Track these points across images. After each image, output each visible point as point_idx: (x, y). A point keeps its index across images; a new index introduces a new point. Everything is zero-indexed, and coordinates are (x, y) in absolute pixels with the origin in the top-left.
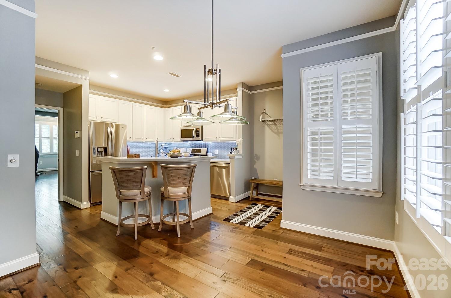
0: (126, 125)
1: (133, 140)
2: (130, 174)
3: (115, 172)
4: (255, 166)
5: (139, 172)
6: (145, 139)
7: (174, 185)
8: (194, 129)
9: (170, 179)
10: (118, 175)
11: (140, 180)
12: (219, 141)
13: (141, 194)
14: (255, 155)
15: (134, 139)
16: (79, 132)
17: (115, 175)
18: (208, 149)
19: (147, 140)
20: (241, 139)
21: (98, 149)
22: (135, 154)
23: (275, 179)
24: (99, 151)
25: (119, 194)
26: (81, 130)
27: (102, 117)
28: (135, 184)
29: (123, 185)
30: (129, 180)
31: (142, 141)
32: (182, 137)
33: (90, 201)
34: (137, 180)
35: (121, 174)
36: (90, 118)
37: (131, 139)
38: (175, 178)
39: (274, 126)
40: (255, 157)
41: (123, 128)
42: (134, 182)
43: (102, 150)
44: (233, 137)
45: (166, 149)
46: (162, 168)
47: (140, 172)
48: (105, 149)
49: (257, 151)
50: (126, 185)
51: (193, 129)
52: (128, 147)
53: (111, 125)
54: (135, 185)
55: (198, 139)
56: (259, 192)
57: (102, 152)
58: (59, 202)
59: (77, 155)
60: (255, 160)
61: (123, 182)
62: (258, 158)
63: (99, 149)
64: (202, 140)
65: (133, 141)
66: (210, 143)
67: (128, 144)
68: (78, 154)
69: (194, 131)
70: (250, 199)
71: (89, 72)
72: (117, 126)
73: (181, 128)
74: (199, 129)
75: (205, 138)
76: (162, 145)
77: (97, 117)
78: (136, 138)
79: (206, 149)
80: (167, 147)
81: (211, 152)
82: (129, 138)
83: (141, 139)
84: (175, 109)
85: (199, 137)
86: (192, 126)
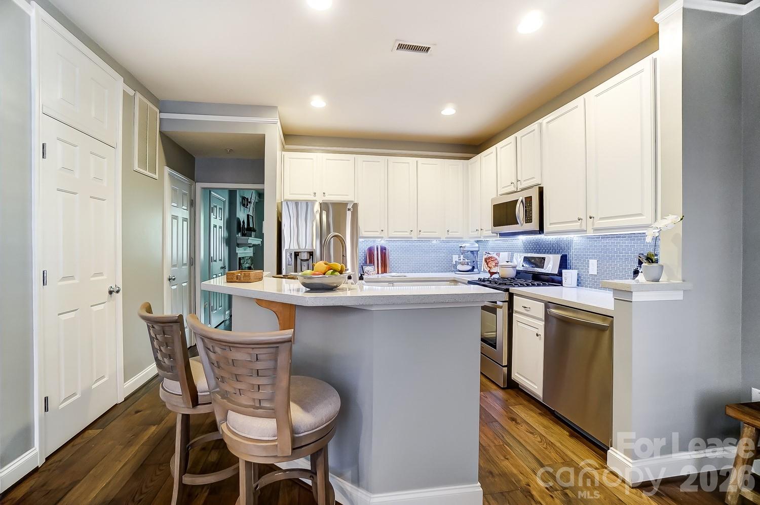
1: (390, 235)
6: (418, 232)
8: (520, 200)
15: (392, 234)
18: (564, 257)
19: (425, 235)
21: (296, 254)
24: (300, 258)
31: (411, 238)
32: (495, 225)
37: (384, 234)
41: (349, 210)
43: (304, 256)
44: (640, 215)
45: (473, 254)
51: (516, 201)
53: (322, 206)
55: (529, 227)
57: (305, 260)
63: (299, 255)
65: (390, 238)
66: (575, 238)
73: (492, 200)
74: (531, 197)
75: (548, 224)
76: (461, 247)
77: (315, 194)
78: (395, 232)
79: (558, 257)
80: (477, 249)
81: (576, 266)
82: (380, 231)
83: (407, 232)
84: (485, 157)
85: (531, 222)
86: (518, 190)
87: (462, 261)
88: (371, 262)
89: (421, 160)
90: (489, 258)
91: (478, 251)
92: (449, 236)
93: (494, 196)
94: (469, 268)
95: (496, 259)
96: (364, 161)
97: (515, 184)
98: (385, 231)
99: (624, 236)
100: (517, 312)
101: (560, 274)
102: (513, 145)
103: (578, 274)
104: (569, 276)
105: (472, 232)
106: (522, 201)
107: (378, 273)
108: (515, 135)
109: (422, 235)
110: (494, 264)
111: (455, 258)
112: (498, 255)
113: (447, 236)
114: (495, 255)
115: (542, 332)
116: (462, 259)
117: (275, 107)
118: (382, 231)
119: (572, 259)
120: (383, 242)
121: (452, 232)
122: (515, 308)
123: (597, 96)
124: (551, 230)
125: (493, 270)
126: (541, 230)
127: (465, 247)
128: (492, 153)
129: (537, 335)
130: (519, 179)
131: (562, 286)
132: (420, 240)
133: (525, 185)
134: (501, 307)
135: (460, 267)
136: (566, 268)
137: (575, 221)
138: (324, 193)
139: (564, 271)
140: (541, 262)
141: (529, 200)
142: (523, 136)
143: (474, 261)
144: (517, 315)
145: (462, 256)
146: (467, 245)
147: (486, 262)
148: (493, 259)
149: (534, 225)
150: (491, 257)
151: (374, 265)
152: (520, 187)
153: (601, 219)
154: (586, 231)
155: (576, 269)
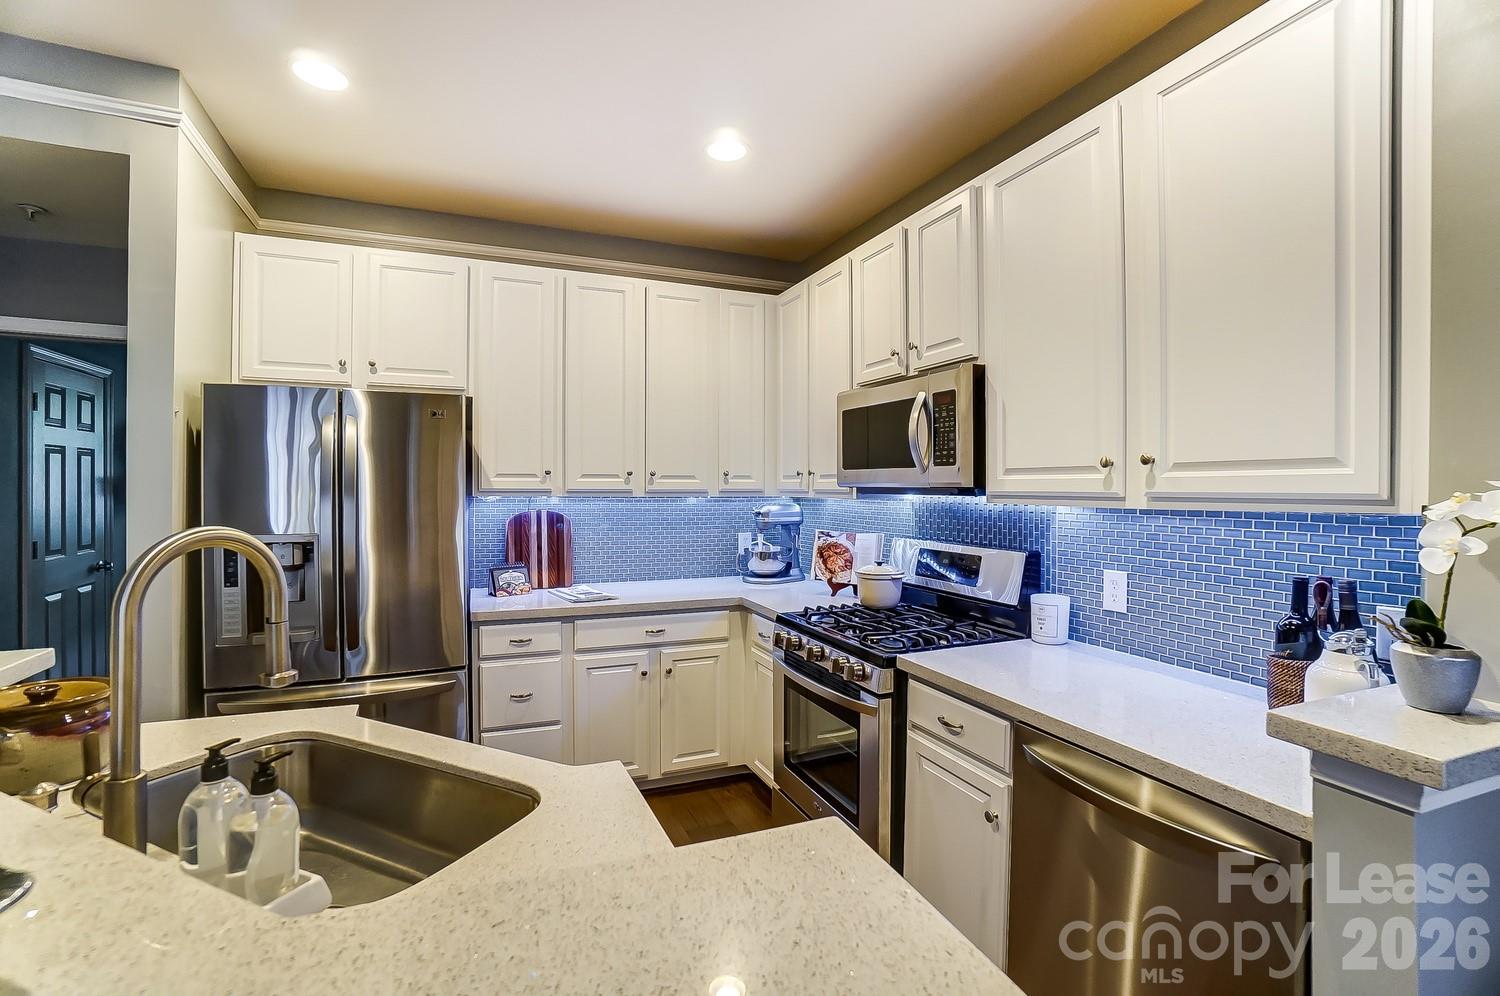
6: (648, 477)
8: (920, 399)
12: (1138, 501)
18: (1033, 559)
31: (630, 490)
32: (850, 464)
41: (435, 415)
45: (789, 530)
51: (912, 400)
55: (944, 475)
64: (978, 490)
65: (570, 491)
73: (841, 398)
74: (952, 394)
75: (1000, 470)
76: (760, 513)
77: (342, 364)
78: (584, 476)
79: (1018, 559)
80: (798, 519)
81: (1062, 583)
82: (541, 473)
83: (617, 476)
84: (819, 285)
85: (954, 464)
86: (911, 374)
87: (760, 549)
88: (522, 557)
89: (656, 287)
90: (830, 546)
91: (798, 524)
92: (728, 487)
93: (845, 387)
94: (776, 566)
95: (847, 550)
96: (496, 279)
97: (903, 356)
98: (557, 474)
100: (915, 727)
101: (1025, 601)
102: (897, 251)
103: (1072, 607)
104: (1050, 610)
105: (785, 477)
106: (925, 404)
107: (540, 586)
108: (904, 223)
109: (660, 484)
110: (841, 562)
111: (744, 540)
112: (852, 538)
113: (722, 486)
114: (843, 540)
115: (1002, 809)
116: (760, 545)
117: (168, 68)
118: (548, 473)
119: (1053, 569)
120: (554, 501)
121: (735, 477)
122: (913, 716)
123: (1164, 92)
124: (1008, 489)
125: (840, 579)
126: (979, 486)
127: (766, 515)
128: (839, 273)
129: (989, 818)
130: (914, 340)
131: (1029, 636)
132: (655, 496)
133: (932, 358)
134: (873, 712)
135: (755, 565)
136: (1039, 590)
137: (1091, 469)
138: (372, 365)
139: (1035, 598)
140: (968, 569)
141: (944, 401)
143: (790, 550)
144: (920, 739)
145: (760, 538)
146: (774, 508)
147: (822, 556)
148: (838, 551)
149: (960, 472)
150: (836, 545)
151: (528, 566)
152: (915, 365)
153: (1178, 466)
154: (1123, 499)
155: (1067, 592)
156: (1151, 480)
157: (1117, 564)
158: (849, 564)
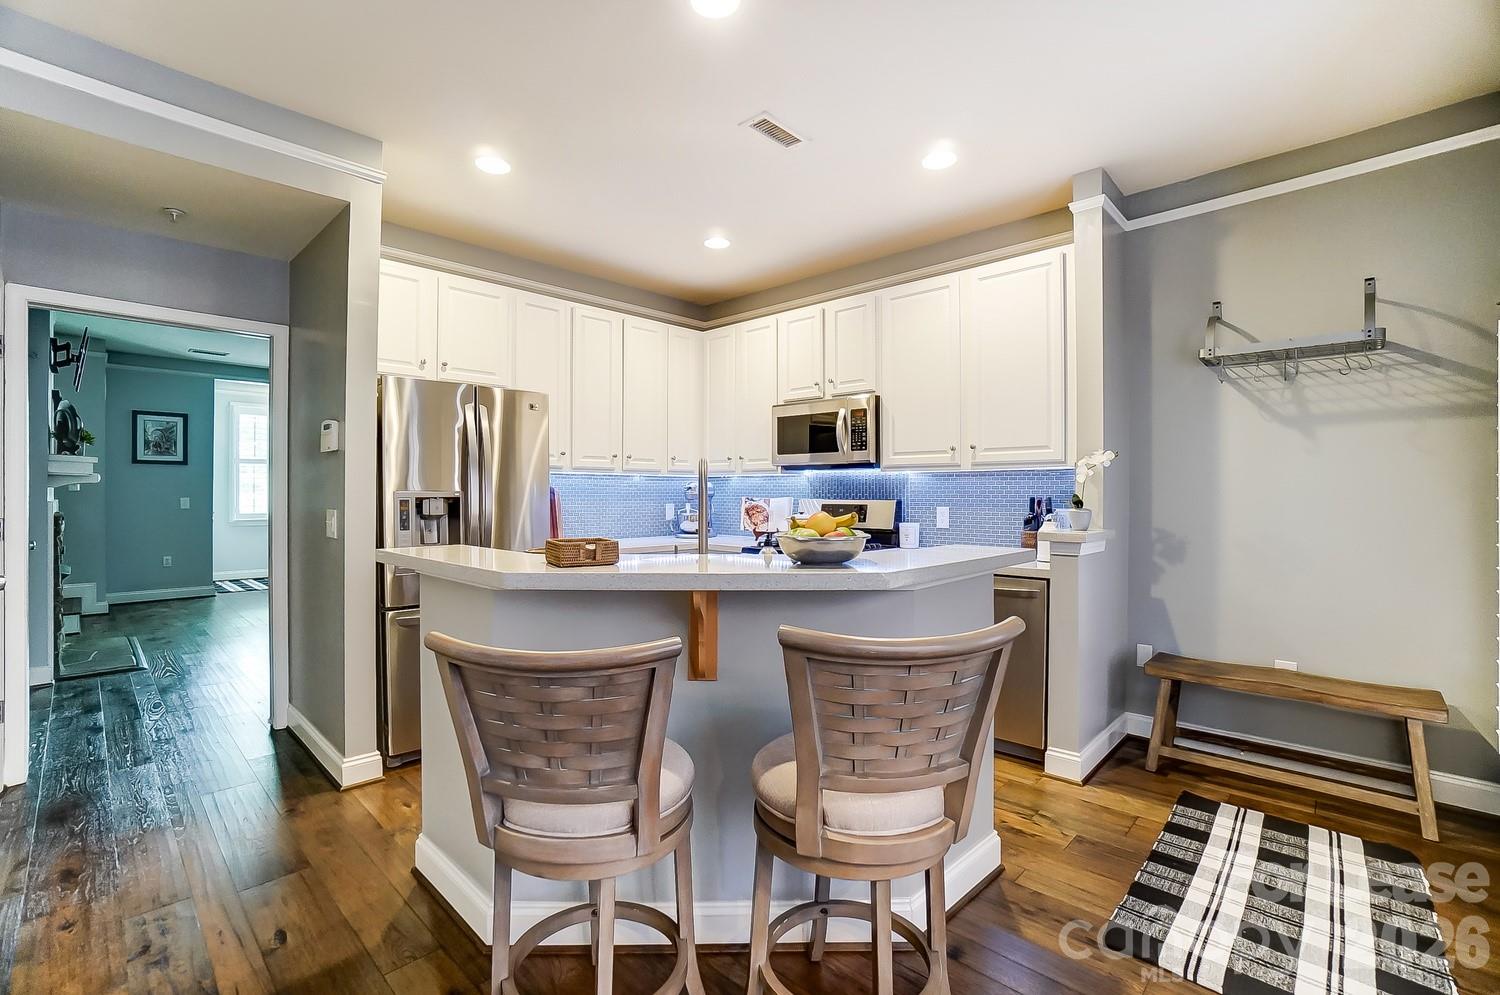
0: (545, 398)
1: (576, 464)
2: (566, 693)
3: (467, 673)
4: (1156, 591)
5: (626, 679)
6: (625, 457)
7: (868, 779)
8: (842, 413)
9: (837, 736)
10: (484, 695)
11: (629, 732)
12: (967, 468)
13: (634, 828)
14: (1154, 535)
15: (580, 462)
16: (334, 424)
17: (467, 690)
18: (899, 504)
19: (633, 464)
20: (1103, 458)
21: (419, 503)
22: (589, 542)
23: (1280, 664)
24: (425, 512)
25: (490, 813)
26: (340, 418)
27: (445, 365)
28: (600, 763)
29: (517, 762)
30: (560, 735)
31: (612, 470)
32: (781, 451)
33: (382, 746)
34: (608, 732)
35: (502, 688)
36: (382, 367)
37: (565, 462)
38: (873, 725)
39: (1279, 384)
40: (1159, 547)
41: (532, 407)
42: (590, 747)
43: (438, 508)
44: (1047, 447)
46: (789, 652)
47: (633, 680)
48: (454, 506)
49: (1164, 515)
50: (535, 762)
51: (838, 413)
52: (552, 493)
53: (479, 395)
54: (602, 765)
55: (858, 456)
56: (1180, 724)
57: (438, 517)
58: (274, 733)
59: (329, 535)
60: (1157, 559)
61: (518, 745)
62: (1176, 551)
63: (425, 504)
64: (877, 464)
65: (575, 469)
66: (910, 474)
67: (554, 482)
68: (332, 530)
69: (840, 423)
70: (1152, 763)
71: (379, 143)
72: (511, 397)
73: (776, 409)
74: (861, 410)
75: (891, 454)
76: (690, 488)
77: (423, 363)
78: (585, 457)
79: (891, 505)
81: (914, 516)
82: (558, 455)
83: (604, 458)
85: (865, 449)
86: (826, 398)
87: (688, 514)
89: (630, 320)
90: (753, 508)
92: (673, 468)
95: (765, 509)
96: (528, 305)
97: (821, 385)
98: (569, 456)
99: (991, 474)
101: (896, 530)
102: (818, 321)
103: (920, 528)
104: (909, 531)
106: (845, 417)
108: (822, 305)
110: (762, 518)
111: (669, 509)
112: (769, 501)
113: (671, 467)
114: (761, 503)
117: (378, 141)
118: (562, 454)
119: (907, 510)
121: (680, 461)
123: (981, 279)
124: (890, 463)
125: (762, 528)
126: (877, 462)
128: (767, 327)
130: (831, 377)
131: (899, 546)
132: (627, 473)
133: (843, 388)
135: (684, 526)
136: (903, 521)
137: (945, 452)
139: (900, 524)
141: (858, 414)
142: (840, 311)
145: (688, 506)
147: (747, 514)
148: (759, 510)
150: (757, 507)
152: (831, 392)
153: (986, 450)
154: (959, 466)
155: (917, 521)
156: (974, 457)
157: (943, 503)
158: (767, 519)
